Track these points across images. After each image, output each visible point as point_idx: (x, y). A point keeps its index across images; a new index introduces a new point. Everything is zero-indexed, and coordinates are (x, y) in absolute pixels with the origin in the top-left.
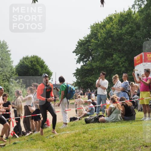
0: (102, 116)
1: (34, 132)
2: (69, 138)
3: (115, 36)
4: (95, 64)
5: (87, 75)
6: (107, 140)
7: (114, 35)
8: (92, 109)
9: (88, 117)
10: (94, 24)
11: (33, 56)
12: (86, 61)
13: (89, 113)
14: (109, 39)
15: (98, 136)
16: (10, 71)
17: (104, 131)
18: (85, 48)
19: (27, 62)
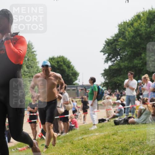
0: (132, 117)
1: (62, 133)
2: (98, 140)
3: (144, 34)
4: (123, 64)
5: (115, 75)
6: (138, 142)
7: (142, 34)
8: (121, 110)
9: (117, 119)
10: (121, 23)
11: (59, 56)
12: (114, 61)
13: (117, 114)
14: (137, 38)
15: (128, 138)
16: (36, 72)
17: (135, 132)
18: (112, 48)
19: (53, 62)
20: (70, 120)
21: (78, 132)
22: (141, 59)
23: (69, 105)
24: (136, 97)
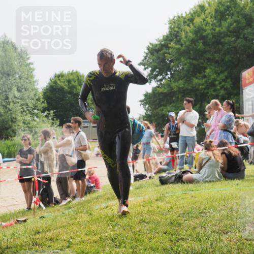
0: (189, 171)
1: (74, 198)
3: (210, 37)
4: (176, 84)
5: (162, 103)
6: (197, 212)
7: (207, 36)
9: (164, 174)
10: (174, 17)
11: (71, 72)
12: (161, 80)
13: (165, 167)
14: (198, 42)
15: (181, 206)
16: (33, 97)
17: (192, 196)
18: (159, 58)
19: (61, 82)
20: (87, 177)
21: (101, 196)
22: (205, 77)
23: (88, 152)
24: (196, 138)
